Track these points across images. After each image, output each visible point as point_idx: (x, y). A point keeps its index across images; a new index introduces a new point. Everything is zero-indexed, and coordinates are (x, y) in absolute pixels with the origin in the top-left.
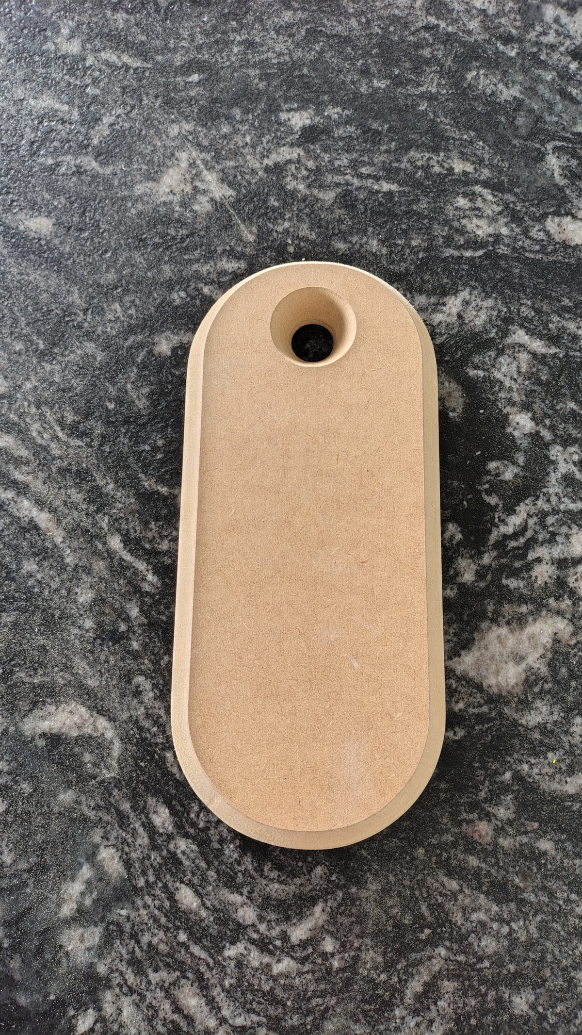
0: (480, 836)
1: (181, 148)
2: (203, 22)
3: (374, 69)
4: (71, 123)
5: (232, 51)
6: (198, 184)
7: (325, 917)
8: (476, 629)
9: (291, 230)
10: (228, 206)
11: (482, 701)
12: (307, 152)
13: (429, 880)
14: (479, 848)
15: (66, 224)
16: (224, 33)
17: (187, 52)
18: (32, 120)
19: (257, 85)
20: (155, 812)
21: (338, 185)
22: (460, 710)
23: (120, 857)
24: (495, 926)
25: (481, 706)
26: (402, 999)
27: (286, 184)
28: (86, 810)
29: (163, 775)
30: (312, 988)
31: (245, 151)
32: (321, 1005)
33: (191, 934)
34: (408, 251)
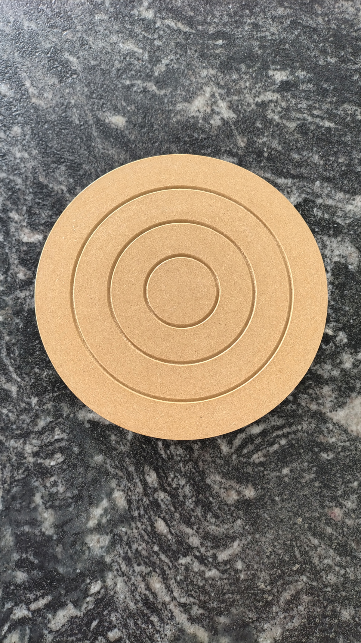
0: (335, 516)
1: (206, 84)
2: (229, 8)
3: (329, 50)
4: (143, 61)
5: (244, 29)
6: (214, 107)
7: (239, 549)
8: (349, 396)
9: (267, 143)
10: (231, 123)
11: (346, 439)
12: (283, 97)
13: (302, 537)
14: (333, 522)
15: (134, 122)
16: (241, 16)
17: (217, 26)
18: (120, 56)
19: (257, 51)
20: (148, 475)
21: (299, 119)
22: (333, 443)
23: (126, 498)
24: (337, 568)
25: (345, 442)
26: (278, 602)
27: (267, 115)
28: (108, 467)
29: (155, 454)
30: (227, 588)
31: (245, 91)
32: (231, 598)
33: (161, 548)
34: (336, 164)
